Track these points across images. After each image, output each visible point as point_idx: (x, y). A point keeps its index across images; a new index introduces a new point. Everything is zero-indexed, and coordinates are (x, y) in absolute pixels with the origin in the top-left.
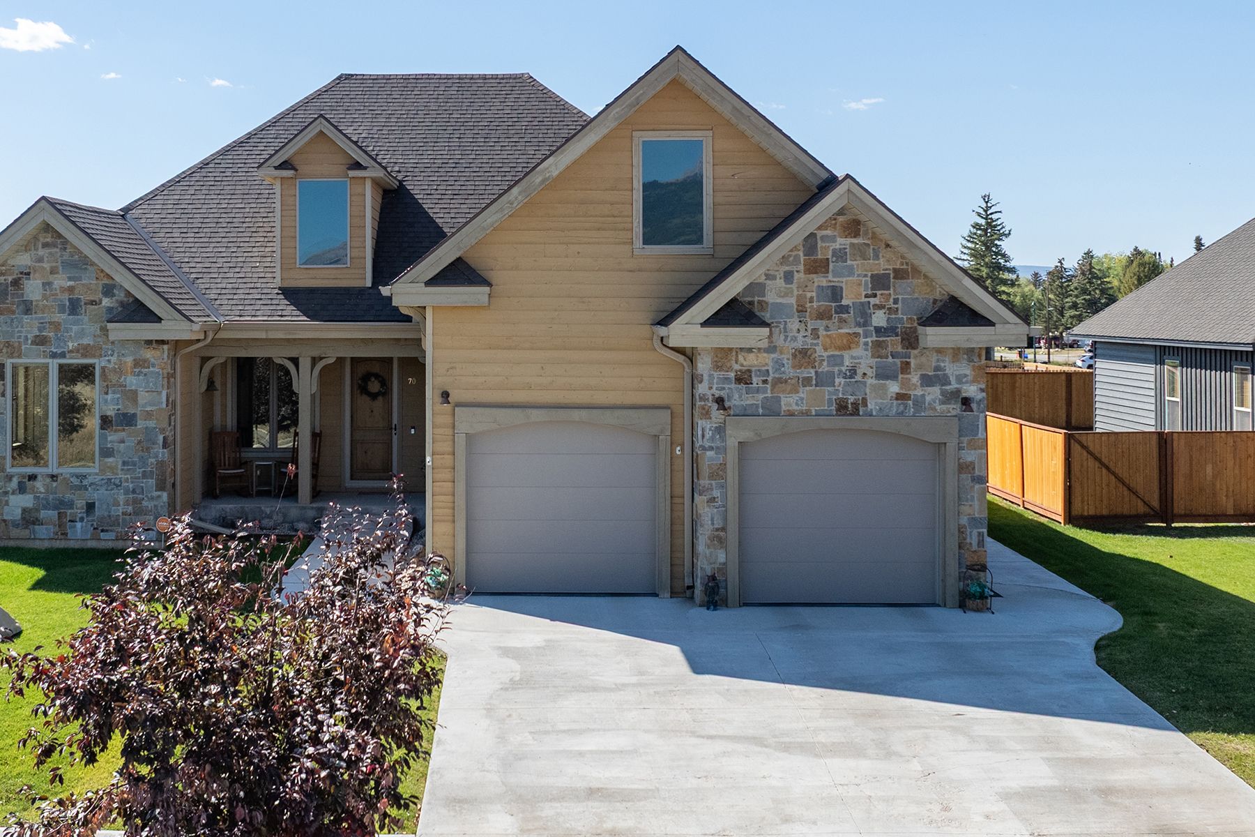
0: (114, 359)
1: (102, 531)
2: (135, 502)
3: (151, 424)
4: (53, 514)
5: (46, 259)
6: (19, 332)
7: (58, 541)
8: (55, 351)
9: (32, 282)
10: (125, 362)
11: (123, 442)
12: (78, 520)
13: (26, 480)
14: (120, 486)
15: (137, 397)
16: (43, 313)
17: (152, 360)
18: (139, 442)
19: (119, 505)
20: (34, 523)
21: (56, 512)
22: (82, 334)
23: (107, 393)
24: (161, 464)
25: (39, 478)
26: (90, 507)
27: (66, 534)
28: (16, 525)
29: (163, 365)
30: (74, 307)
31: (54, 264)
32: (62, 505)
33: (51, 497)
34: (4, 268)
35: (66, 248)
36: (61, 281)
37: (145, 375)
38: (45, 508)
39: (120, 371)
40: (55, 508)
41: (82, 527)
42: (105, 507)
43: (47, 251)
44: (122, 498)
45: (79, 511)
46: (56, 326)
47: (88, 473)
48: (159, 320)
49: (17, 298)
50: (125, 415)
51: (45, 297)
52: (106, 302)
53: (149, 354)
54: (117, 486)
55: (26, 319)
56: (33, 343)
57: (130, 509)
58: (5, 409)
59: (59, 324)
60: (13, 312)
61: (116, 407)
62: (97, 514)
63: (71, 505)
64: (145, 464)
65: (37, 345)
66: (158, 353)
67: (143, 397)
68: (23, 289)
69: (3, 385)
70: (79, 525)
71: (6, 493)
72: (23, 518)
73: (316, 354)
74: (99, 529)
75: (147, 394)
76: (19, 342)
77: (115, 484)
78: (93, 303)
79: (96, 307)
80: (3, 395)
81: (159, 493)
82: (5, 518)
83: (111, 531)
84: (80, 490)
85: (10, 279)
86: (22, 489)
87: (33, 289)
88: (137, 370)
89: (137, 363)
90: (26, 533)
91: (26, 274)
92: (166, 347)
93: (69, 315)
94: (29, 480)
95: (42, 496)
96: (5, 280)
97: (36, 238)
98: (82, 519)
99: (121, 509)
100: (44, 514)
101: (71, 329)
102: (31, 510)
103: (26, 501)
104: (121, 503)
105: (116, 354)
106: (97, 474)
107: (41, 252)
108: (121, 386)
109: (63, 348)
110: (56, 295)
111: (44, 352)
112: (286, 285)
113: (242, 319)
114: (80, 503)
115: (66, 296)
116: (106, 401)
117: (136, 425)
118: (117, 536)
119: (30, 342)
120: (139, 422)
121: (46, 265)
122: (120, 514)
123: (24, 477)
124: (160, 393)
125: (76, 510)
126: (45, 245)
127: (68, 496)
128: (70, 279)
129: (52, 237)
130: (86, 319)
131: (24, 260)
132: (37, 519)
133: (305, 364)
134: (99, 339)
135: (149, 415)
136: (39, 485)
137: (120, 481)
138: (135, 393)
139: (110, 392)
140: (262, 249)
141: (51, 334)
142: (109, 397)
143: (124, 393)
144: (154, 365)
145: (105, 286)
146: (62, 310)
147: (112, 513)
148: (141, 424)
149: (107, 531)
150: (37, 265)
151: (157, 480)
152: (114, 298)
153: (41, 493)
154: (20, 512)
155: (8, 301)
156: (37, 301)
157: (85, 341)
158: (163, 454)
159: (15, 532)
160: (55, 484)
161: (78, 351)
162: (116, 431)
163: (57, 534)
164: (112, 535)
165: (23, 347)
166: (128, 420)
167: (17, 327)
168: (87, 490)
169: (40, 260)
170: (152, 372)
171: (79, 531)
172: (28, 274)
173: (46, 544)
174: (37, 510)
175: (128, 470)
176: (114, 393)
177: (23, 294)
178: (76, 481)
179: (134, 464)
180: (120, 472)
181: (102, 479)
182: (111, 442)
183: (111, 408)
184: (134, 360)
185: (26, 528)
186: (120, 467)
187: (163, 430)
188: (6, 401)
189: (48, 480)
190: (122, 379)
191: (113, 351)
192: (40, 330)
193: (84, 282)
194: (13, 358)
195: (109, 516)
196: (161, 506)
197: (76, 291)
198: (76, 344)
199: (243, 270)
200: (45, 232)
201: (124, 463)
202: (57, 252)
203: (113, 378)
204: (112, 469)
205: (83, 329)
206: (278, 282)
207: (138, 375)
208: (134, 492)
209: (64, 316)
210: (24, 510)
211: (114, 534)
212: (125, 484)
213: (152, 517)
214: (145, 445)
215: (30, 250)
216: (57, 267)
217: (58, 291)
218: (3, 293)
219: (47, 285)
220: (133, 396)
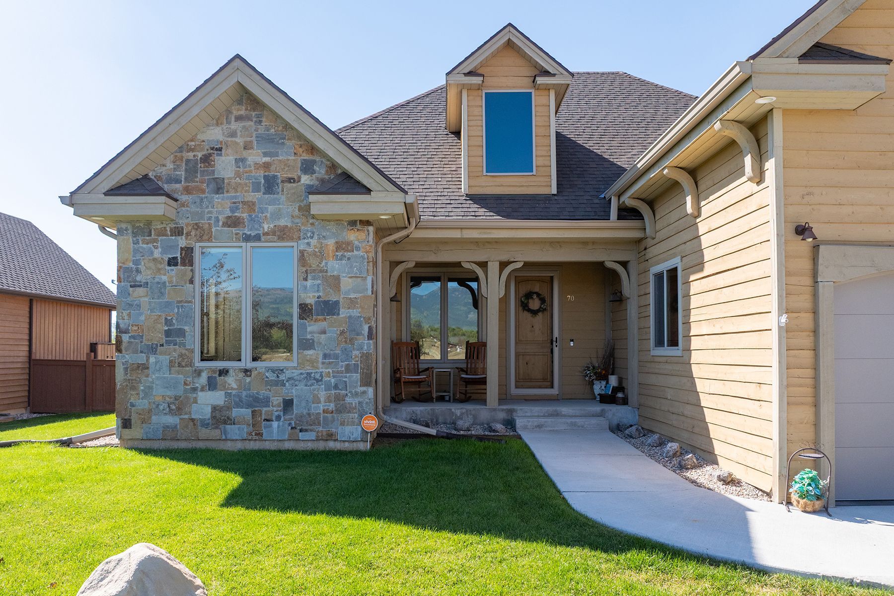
0: (314, 242)
1: (301, 431)
2: (338, 398)
3: (355, 313)
4: (246, 413)
5: (239, 134)
6: (209, 212)
7: (252, 442)
8: (249, 233)
9: (223, 158)
10: (327, 245)
11: (324, 332)
12: (274, 419)
13: (217, 375)
14: (321, 380)
15: (339, 283)
16: (236, 191)
17: (356, 243)
18: (342, 333)
19: (320, 402)
20: (225, 423)
21: (249, 411)
22: (277, 215)
23: (306, 279)
24: (366, 357)
25: (231, 372)
26: (288, 404)
27: (260, 434)
28: (204, 424)
29: (368, 248)
30: (270, 185)
31: (249, 139)
32: (256, 403)
33: (244, 393)
34: (193, 143)
35: (260, 122)
36: (255, 157)
37: (349, 259)
38: (238, 405)
39: (321, 255)
40: (249, 406)
41: (278, 427)
42: (304, 404)
43: (240, 124)
44: (322, 395)
45: (275, 409)
46: (250, 205)
47: (285, 367)
48: (368, 191)
49: (208, 175)
50: (326, 303)
51: (238, 175)
52: (305, 179)
53: (353, 236)
54: (317, 381)
55: (217, 198)
56: (225, 224)
57: (332, 406)
58: (194, 297)
59: (254, 204)
60: (203, 192)
61: (317, 295)
62: (295, 412)
63: (266, 402)
64: (348, 357)
65: (229, 227)
66: (362, 235)
67: (346, 283)
68: (213, 166)
69: (192, 270)
70: (275, 424)
71: (194, 390)
72: (213, 417)
73: (504, 258)
74: (299, 427)
75: (350, 280)
76: (209, 224)
77: (315, 379)
78: (290, 180)
79: (294, 185)
80: (191, 282)
81: (364, 389)
82: (193, 417)
83: (311, 430)
84: (277, 385)
85: (200, 155)
86: (212, 385)
87: (224, 167)
88: (339, 254)
89: (339, 246)
90: (216, 433)
91: (217, 149)
92: (371, 229)
93: (264, 194)
94: (220, 375)
95: (234, 392)
96: (194, 156)
97: (229, 112)
98: (278, 418)
99: (321, 407)
100: (236, 412)
101: (267, 209)
102: (222, 408)
103: (217, 398)
104: (322, 399)
105: (316, 237)
106: (295, 368)
107: (234, 126)
108: (321, 271)
109: (257, 229)
110: (250, 171)
111: (236, 234)
114: (277, 400)
115: (261, 173)
116: (305, 287)
117: (338, 314)
118: (317, 436)
119: (221, 223)
120: (342, 310)
121: (240, 140)
122: (321, 411)
123: (214, 371)
124: (365, 279)
125: (271, 408)
126: (239, 118)
127: (263, 392)
128: (265, 154)
129: (246, 109)
130: (283, 198)
131: (215, 134)
132: (228, 418)
133: (493, 268)
134: (297, 220)
135: (352, 303)
136: (231, 381)
137: (321, 376)
138: (337, 279)
139: (309, 277)
141: (245, 215)
142: (309, 283)
143: (325, 279)
144: (358, 249)
145: (304, 162)
146: (256, 189)
147: (313, 411)
148: (344, 313)
149: (306, 430)
150: (230, 139)
151: (362, 374)
152: (314, 176)
153: (232, 389)
154: (210, 411)
155: (198, 180)
156: (229, 178)
157: (283, 222)
158: (367, 345)
159: (204, 433)
160: (248, 380)
161: (274, 233)
162: (316, 321)
163: (250, 434)
164: (312, 435)
165: (213, 230)
166: (329, 308)
167: (207, 207)
168: (284, 385)
169: (233, 134)
170: (356, 256)
171: (275, 431)
172: (220, 149)
173: (239, 446)
174: (229, 408)
175: (330, 363)
176: (314, 278)
177: (213, 172)
178: (272, 376)
179: (336, 357)
180: (320, 366)
181: (301, 374)
182: (311, 333)
183: (311, 295)
184: (337, 243)
185: (217, 428)
186: (320, 360)
187: (367, 320)
188: (194, 288)
189: (241, 375)
190: (323, 264)
191: (313, 233)
192: (232, 210)
193: (280, 158)
194: (200, 242)
195: (309, 414)
196: (367, 403)
197: (273, 168)
198: (272, 226)
200: (239, 104)
201: (325, 356)
202: (250, 126)
203: (313, 262)
204: (312, 362)
205: (280, 210)
206: (464, 189)
207: (341, 259)
208: (336, 387)
209: (259, 195)
210: (215, 408)
211: (315, 433)
212: (326, 379)
213: (356, 415)
214: (348, 336)
215: (221, 124)
216: (251, 142)
217: (253, 168)
218: (192, 171)
219: (241, 161)
220: (335, 282)
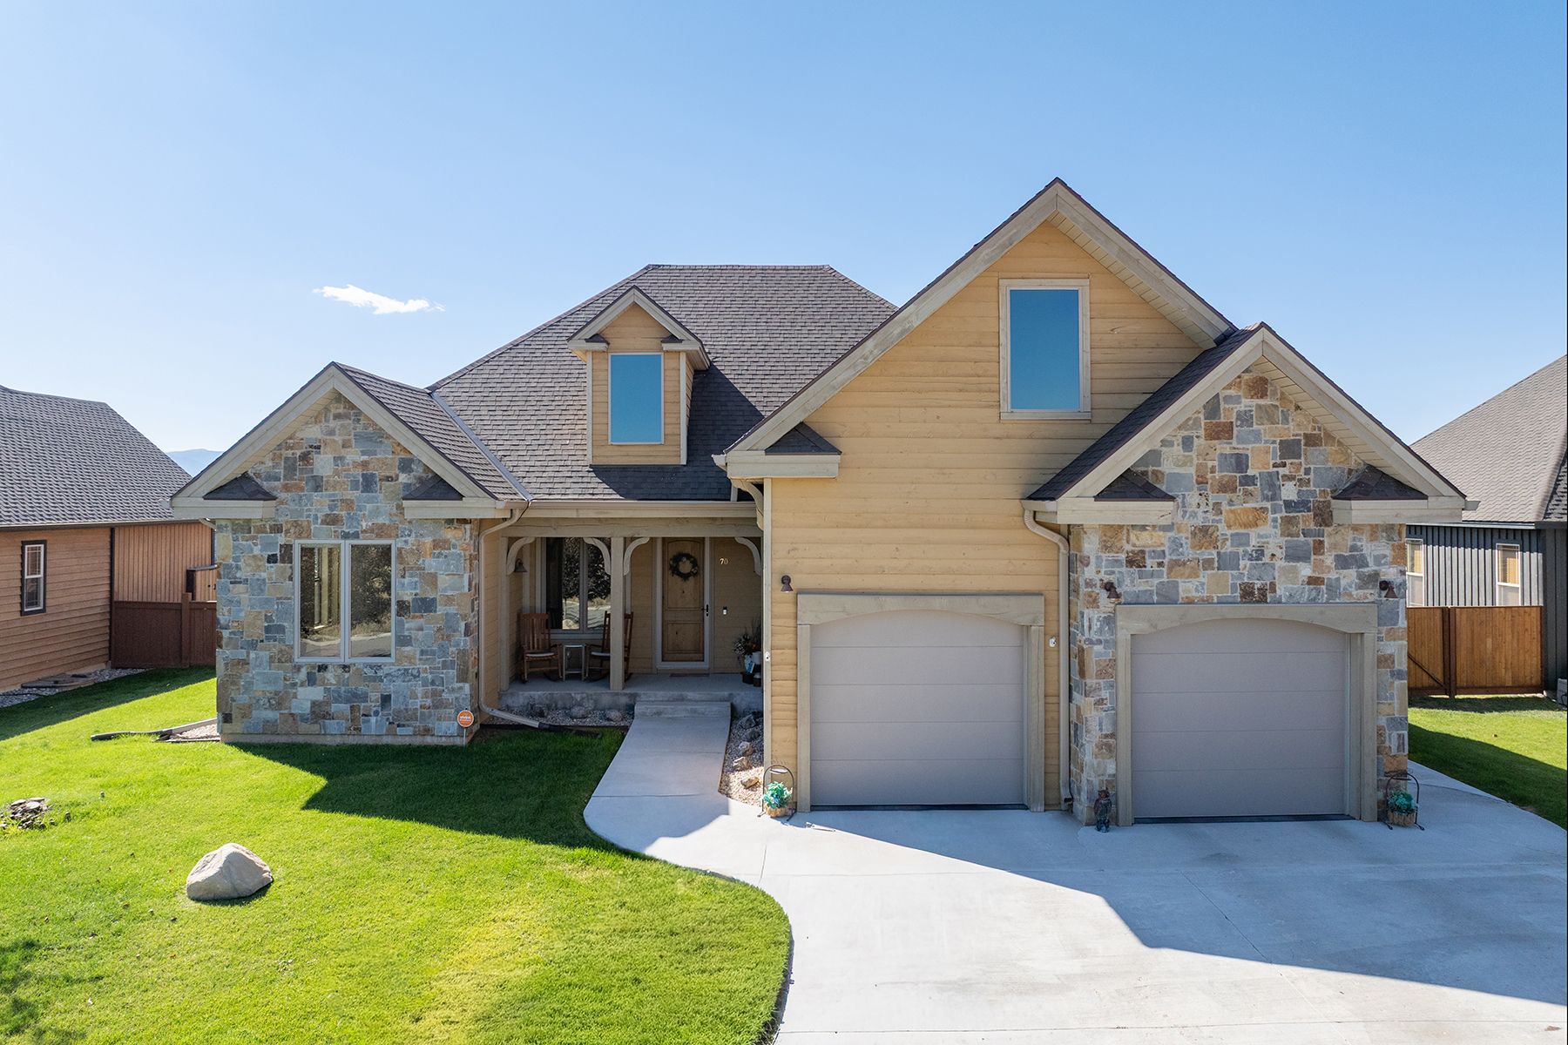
0: (411, 540)
1: (398, 726)
2: (435, 694)
3: (452, 610)
4: (345, 708)
5: (337, 432)
6: (309, 510)
7: (351, 737)
8: (347, 531)
9: (322, 456)
10: (424, 543)
11: (421, 629)
12: (372, 714)
13: (316, 671)
14: (418, 676)
15: (436, 580)
16: (335, 489)
17: (454, 541)
18: (439, 629)
19: (417, 698)
20: (324, 717)
21: (348, 706)
22: (376, 512)
23: (403, 577)
24: (463, 653)
25: (330, 667)
26: (386, 699)
27: (360, 729)
28: (304, 719)
29: (465, 546)
30: (368, 483)
31: (347, 437)
32: (355, 698)
33: (343, 689)
34: (292, 441)
35: (359, 420)
36: (354, 455)
37: (446, 556)
38: (336, 701)
39: (418, 552)
40: (348, 701)
41: (377, 722)
42: (401, 700)
43: (339, 422)
44: (420, 690)
45: (373, 704)
46: (349, 504)
47: (383, 664)
48: (460, 497)
49: (306, 473)
50: (423, 600)
51: (336, 473)
52: (403, 478)
53: (449, 534)
54: (415, 677)
55: (316, 496)
56: (324, 522)
57: (429, 702)
58: (293, 594)
59: (352, 502)
60: (302, 489)
61: (414, 592)
62: (393, 707)
63: (365, 697)
64: (445, 653)
65: (328, 524)
66: (459, 533)
67: (443, 581)
68: (312, 464)
69: (291, 567)
70: (373, 719)
71: (294, 685)
72: (313, 712)
73: (628, 534)
74: (396, 723)
75: (447, 578)
76: (308, 521)
77: (412, 675)
78: (389, 479)
79: (392, 483)
80: (291, 579)
81: (461, 684)
82: (293, 712)
83: (408, 726)
84: (375, 681)
85: (298, 453)
86: (311, 680)
87: (323, 464)
88: (437, 552)
89: (436, 544)
90: (316, 727)
91: (315, 447)
92: (468, 527)
93: (362, 492)
94: (319, 671)
95: (333, 688)
96: (293, 454)
97: (327, 409)
98: (376, 713)
99: (419, 703)
100: (334, 708)
101: (365, 507)
102: (321, 703)
103: (317, 693)
104: (419, 695)
105: (413, 535)
106: (393, 664)
107: (333, 424)
108: (419, 569)
109: (355, 527)
110: (349, 470)
111: (335, 532)
112: (599, 462)
113: (551, 497)
114: (375, 696)
115: (359, 472)
116: (403, 585)
117: (435, 611)
118: (415, 731)
119: (319, 521)
120: (439, 608)
121: (338, 439)
122: (419, 707)
123: (313, 668)
124: (461, 576)
125: (369, 704)
126: (337, 416)
127: (362, 688)
128: (363, 453)
129: (345, 408)
130: (381, 496)
131: (314, 433)
132: (327, 713)
133: (617, 544)
134: (395, 518)
135: (449, 600)
136: (330, 676)
137: (419, 672)
138: (434, 576)
139: (407, 575)
140: (573, 427)
141: (343, 513)
142: (406, 580)
143: (422, 576)
144: (455, 546)
145: (402, 461)
146: (355, 486)
147: (410, 707)
148: (441, 610)
149: (404, 726)
150: (328, 437)
151: (459, 670)
152: (412, 474)
153: (331, 684)
154: (309, 706)
155: (296, 477)
156: (327, 477)
157: (380, 520)
158: (465, 642)
159: (304, 727)
160: (347, 675)
161: (372, 531)
162: (414, 617)
163: (349, 729)
164: (409, 731)
165: (312, 528)
166: (426, 605)
167: (306, 505)
168: (382, 681)
169: (332, 433)
170: (452, 554)
171: (373, 726)
172: (318, 447)
173: (338, 740)
174: (328, 703)
175: (427, 659)
176: (411, 576)
177: (312, 470)
178: (370, 672)
179: (433, 653)
180: (418, 662)
181: (399, 670)
182: (408, 629)
183: (408, 592)
184: (434, 541)
185: (316, 722)
186: (418, 656)
187: (464, 617)
188: (293, 585)
189: (340, 671)
190: (421, 561)
191: (411, 531)
192: (331, 508)
193: (379, 456)
194: (299, 538)
195: (406, 710)
196: (463, 699)
197: (371, 466)
198: (370, 524)
199: (553, 447)
200: (337, 402)
201: (422, 652)
202: (349, 424)
203: (411, 560)
204: (410, 659)
205: (378, 508)
206: (589, 460)
207: (438, 557)
208: (433, 683)
209: (357, 493)
210: (314, 704)
211: (411, 729)
212: (422, 675)
213: (453, 710)
214: (445, 633)
215: (320, 422)
216: (349, 440)
217: (351, 466)
218: (290, 469)
219: (339, 459)
220: (432, 579)
